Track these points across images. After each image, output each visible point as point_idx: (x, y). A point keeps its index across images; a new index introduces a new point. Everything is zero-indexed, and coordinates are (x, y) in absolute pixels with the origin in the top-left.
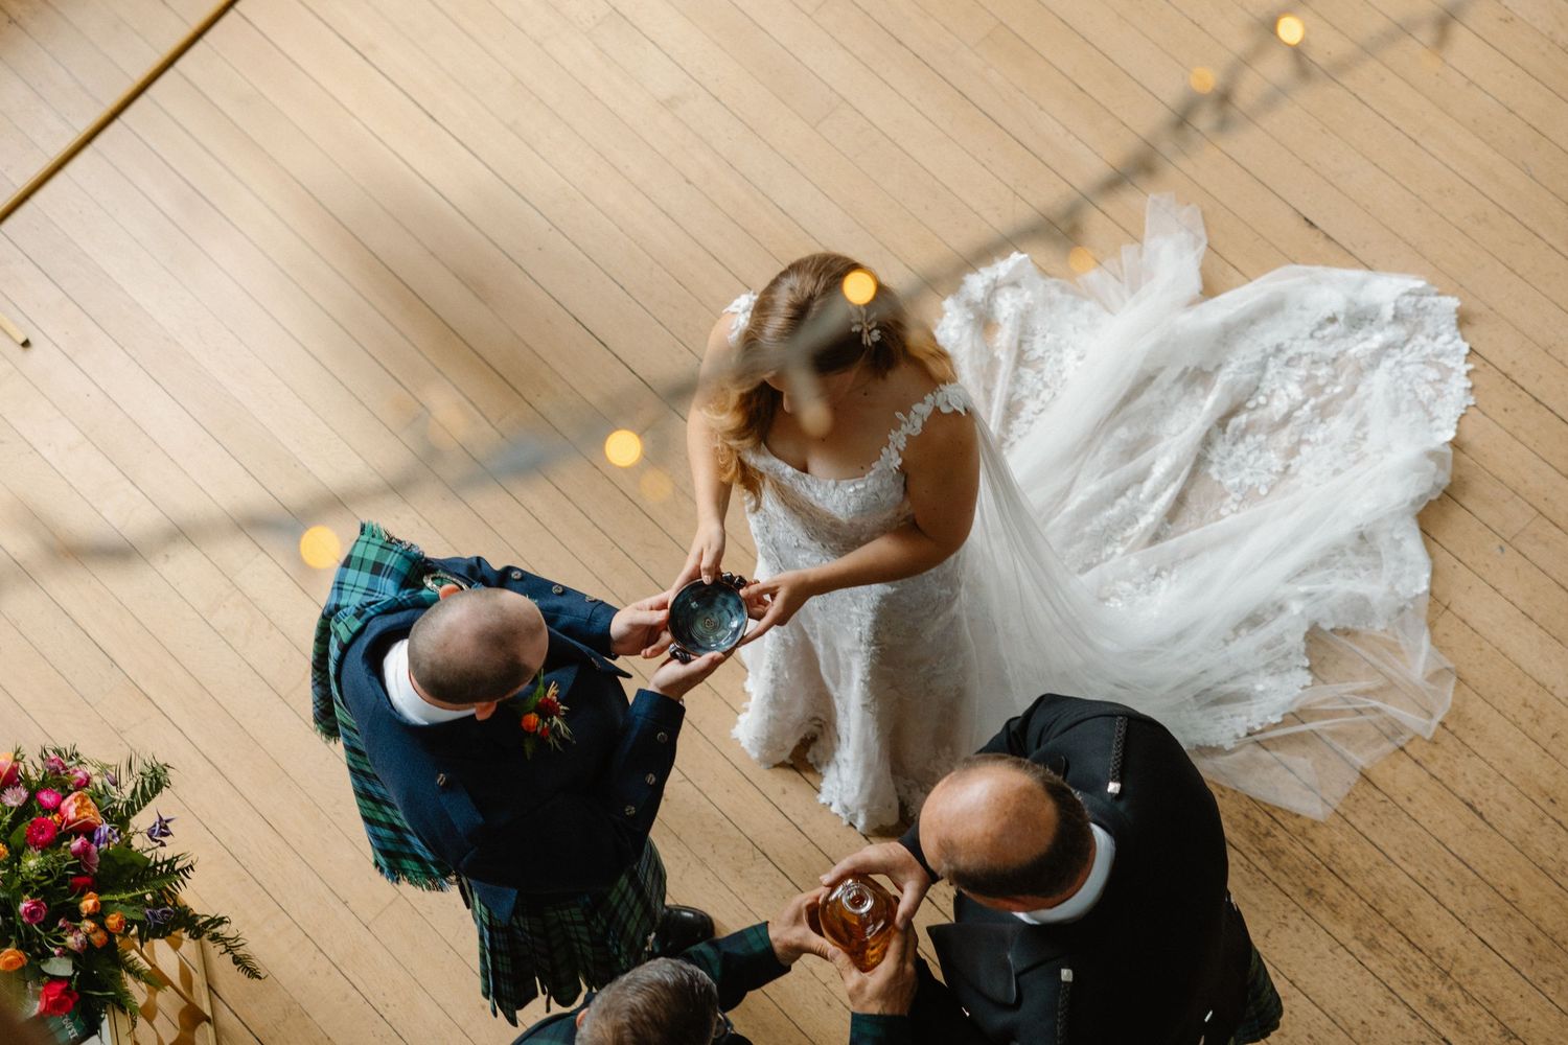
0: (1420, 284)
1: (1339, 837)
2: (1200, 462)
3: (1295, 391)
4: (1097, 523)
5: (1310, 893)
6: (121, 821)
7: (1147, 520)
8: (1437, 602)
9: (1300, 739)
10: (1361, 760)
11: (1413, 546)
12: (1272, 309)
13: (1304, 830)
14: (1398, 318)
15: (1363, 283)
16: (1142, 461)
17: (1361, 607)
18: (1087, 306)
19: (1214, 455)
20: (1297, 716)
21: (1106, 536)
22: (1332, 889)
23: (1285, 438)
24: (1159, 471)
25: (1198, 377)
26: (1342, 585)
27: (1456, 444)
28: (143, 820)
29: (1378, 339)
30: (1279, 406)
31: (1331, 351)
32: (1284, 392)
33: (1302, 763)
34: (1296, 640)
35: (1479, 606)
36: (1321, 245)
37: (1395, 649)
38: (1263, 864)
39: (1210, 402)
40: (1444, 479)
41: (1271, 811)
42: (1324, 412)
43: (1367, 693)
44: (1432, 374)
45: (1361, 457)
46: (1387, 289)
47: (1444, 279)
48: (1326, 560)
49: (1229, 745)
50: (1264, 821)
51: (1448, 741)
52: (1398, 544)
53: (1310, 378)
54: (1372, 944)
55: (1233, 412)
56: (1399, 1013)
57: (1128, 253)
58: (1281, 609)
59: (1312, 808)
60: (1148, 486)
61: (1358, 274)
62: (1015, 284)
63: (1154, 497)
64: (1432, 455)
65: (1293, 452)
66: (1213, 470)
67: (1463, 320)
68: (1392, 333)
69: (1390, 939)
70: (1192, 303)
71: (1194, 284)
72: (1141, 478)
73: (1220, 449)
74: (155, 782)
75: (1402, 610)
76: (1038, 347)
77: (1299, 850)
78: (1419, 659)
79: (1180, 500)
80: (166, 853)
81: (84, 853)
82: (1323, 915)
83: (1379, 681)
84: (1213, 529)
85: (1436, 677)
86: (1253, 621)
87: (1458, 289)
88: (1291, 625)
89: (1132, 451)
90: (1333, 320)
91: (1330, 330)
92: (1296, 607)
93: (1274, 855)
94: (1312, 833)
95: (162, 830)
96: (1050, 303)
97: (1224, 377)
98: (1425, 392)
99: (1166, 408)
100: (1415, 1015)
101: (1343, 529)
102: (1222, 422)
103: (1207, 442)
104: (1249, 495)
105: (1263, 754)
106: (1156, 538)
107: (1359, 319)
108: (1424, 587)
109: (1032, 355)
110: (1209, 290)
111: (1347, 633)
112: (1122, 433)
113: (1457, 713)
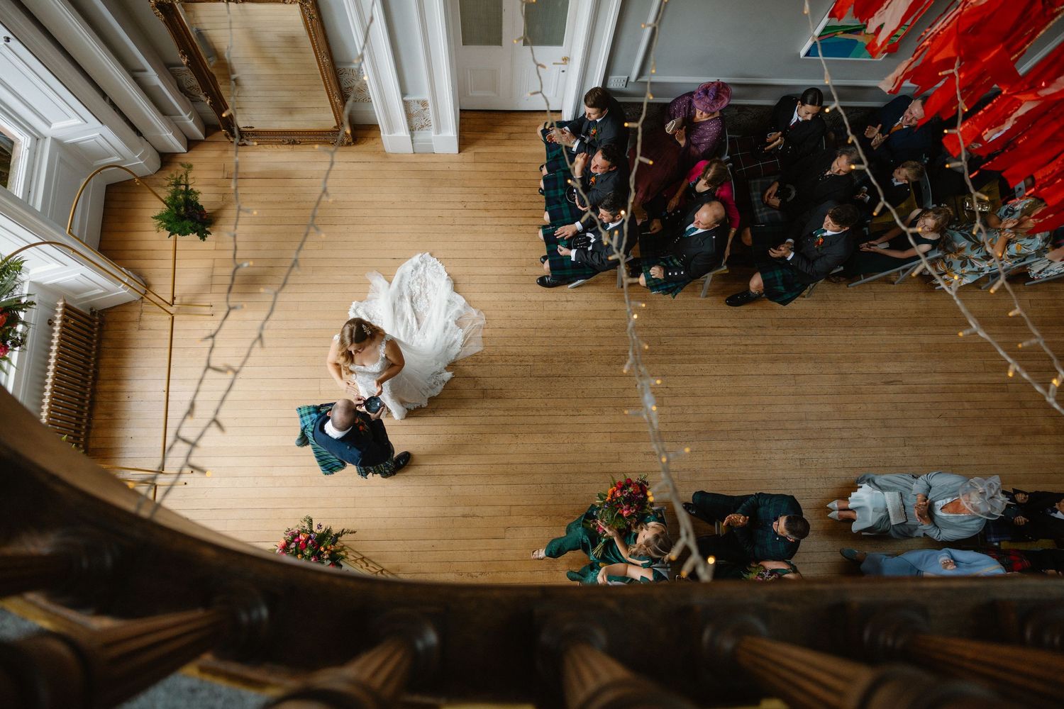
0: (420, 255)
2: (414, 311)
3: (418, 287)
4: (408, 333)
5: (491, 362)
7: (415, 327)
9: (469, 340)
10: (481, 336)
11: (457, 296)
12: (402, 277)
13: (481, 353)
14: (422, 263)
15: (412, 262)
16: (405, 318)
17: (459, 312)
18: (373, 301)
19: (415, 308)
20: (465, 337)
22: (493, 358)
23: (423, 296)
24: (410, 318)
25: (401, 297)
26: (453, 311)
29: (422, 269)
30: (418, 292)
31: (417, 276)
32: (417, 289)
33: (473, 343)
34: (455, 326)
35: (475, 297)
37: (469, 314)
38: (481, 364)
39: (407, 299)
40: (452, 282)
41: (475, 355)
42: (425, 287)
43: (472, 324)
44: (435, 267)
45: (437, 289)
46: (416, 259)
48: (447, 310)
49: (460, 350)
50: (475, 357)
51: (489, 321)
52: (455, 297)
53: (418, 283)
55: (412, 299)
56: (518, 368)
57: (371, 287)
58: (447, 323)
59: (479, 349)
60: (410, 321)
61: (410, 261)
63: (413, 323)
65: (427, 297)
66: (418, 310)
67: (432, 255)
68: (423, 266)
69: (508, 358)
70: (389, 287)
71: (387, 284)
72: (408, 321)
73: (415, 307)
75: (465, 307)
77: (484, 357)
78: (474, 313)
79: (417, 319)
83: (471, 321)
84: (426, 319)
85: (478, 314)
86: (446, 328)
88: (452, 324)
89: (402, 318)
90: (413, 271)
91: (414, 273)
92: (450, 321)
93: (481, 361)
96: (366, 305)
97: (405, 294)
98: (437, 271)
99: (401, 307)
100: (520, 366)
101: (446, 302)
102: (412, 301)
103: (412, 307)
104: (427, 310)
105: (466, 347)
106: (419, 329)
107: (417, 268)
108: (464, 301)
110: (390, 283)
111: (460, 318)
112: (398, 317)
113: (486, 316)
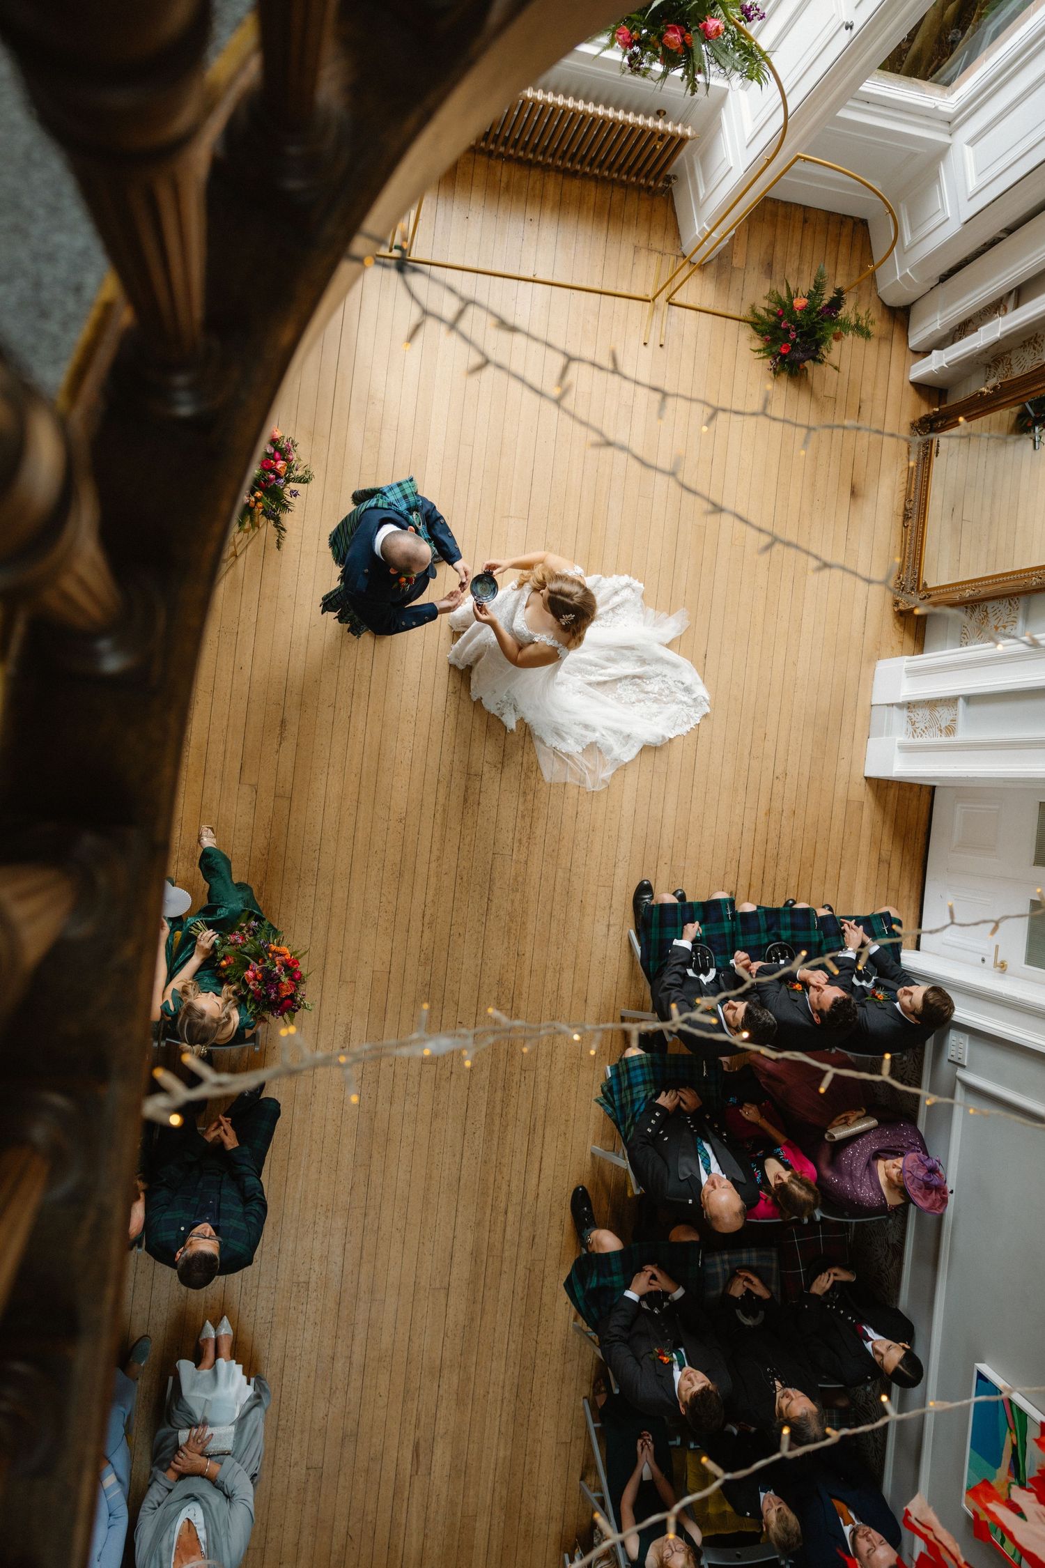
0: (708, 698)
1: (544, 789)
2: (619, 680)
3: (656, 689)
4: (583, 666)
5: (525, 793)
6: (288, 480)
7: (593, 678)
8: (623, 768)
9: (563, 761)
10: (569, 780)
11: (636, 751)
12: (675, 666)
13: (540, 779)
14: (695, 700)
15: (698, 684)
16: (610, 664)
17: (610, 750)
18: (641, 615)
19: (624, 682)
20: (569, 756)
21: (580, 671)
22: (530, 797)
23: (642, 696)
24: (609, 671)
25: (643, 661)
26: (611, 740)
27: (670, 740)
28: (292, 486)
29: (685, 699)
30: (649, 688)
31: (674, 689)
32: (654, 686)
33: (557, 766)
34: (588, 741)
35: (631, 778)
36: (701, 664)
37: (604, 766)
38: (523, 777)
39: (638, 670)
40: (659, 744)
41: (538, 768)
42: (656, 700)
43: (587, 768)
44: (685, 719)
45: (650, 719)
46: (701, 691)
47: (713, 704)
48: (615, 732)
49: (547, 745)
50: (535, 768)
51: (590, 795)
52: (633, 746)
53: (663, 690)
54: (523, 817)
55: (639, 677)
56: (511, 835)
57: (664, 614)
58: (594, 730)
59: (547, 776)
60: (603, 671)
61: (700, 680)
62: (634, 590)
63: (601, 675)
64: (663, 737)
65: (639, 701)
66: (619, 684)
67: (706, 716)
68: (690, 702)
69: (528, 820)
70: (662, 644)
71: (667, 641)
72: (603, 668)
73: (627, 682)
74: (304, 480)
75: (616, 760)
76: (620, 611)
77: (533, 782)
78: (606, 774)
79: (605, 683)
80: (289, 499)
81: (270, 480)
82: (521, 800)
83: (593, 768)
84: (603, 697)
85: (604, 781)
86: (586, 727)
87: (713, 708)
88: (592, 737)
89: (609, 659)
90: (683, 684)
91: (680, 685)
92: (597, 734)
93: (527, 777)
94: (540, 782)
95: (295, 494)
96: (635, 605)
97: (647, 668)
98: (679, 722)
99: (627, 659)
100: (513, 839)
101: (627, 730)
102: (634, 677)
103: (626, 677)
104: (619, 699)
105: (552, 755)
106: (590, 684)
107: (688, 690)
108: (626, 761)
109: (617, 611)
110: (668, 646)
111: (600, 751)
112: (612, 653)
113: (598, 793)
